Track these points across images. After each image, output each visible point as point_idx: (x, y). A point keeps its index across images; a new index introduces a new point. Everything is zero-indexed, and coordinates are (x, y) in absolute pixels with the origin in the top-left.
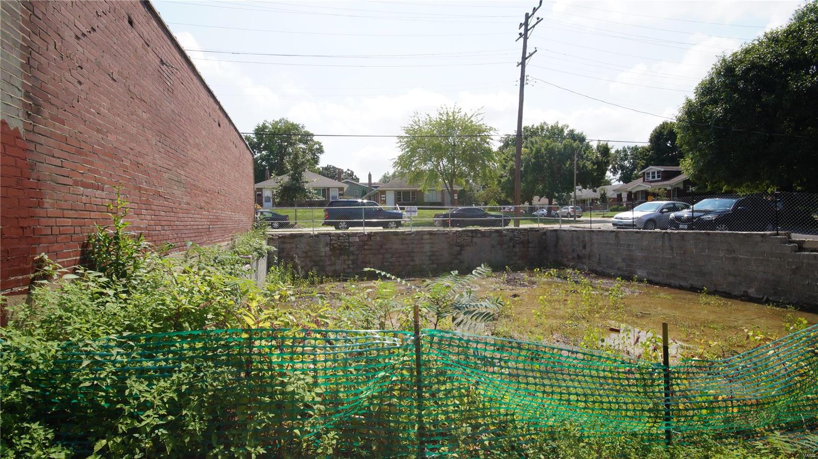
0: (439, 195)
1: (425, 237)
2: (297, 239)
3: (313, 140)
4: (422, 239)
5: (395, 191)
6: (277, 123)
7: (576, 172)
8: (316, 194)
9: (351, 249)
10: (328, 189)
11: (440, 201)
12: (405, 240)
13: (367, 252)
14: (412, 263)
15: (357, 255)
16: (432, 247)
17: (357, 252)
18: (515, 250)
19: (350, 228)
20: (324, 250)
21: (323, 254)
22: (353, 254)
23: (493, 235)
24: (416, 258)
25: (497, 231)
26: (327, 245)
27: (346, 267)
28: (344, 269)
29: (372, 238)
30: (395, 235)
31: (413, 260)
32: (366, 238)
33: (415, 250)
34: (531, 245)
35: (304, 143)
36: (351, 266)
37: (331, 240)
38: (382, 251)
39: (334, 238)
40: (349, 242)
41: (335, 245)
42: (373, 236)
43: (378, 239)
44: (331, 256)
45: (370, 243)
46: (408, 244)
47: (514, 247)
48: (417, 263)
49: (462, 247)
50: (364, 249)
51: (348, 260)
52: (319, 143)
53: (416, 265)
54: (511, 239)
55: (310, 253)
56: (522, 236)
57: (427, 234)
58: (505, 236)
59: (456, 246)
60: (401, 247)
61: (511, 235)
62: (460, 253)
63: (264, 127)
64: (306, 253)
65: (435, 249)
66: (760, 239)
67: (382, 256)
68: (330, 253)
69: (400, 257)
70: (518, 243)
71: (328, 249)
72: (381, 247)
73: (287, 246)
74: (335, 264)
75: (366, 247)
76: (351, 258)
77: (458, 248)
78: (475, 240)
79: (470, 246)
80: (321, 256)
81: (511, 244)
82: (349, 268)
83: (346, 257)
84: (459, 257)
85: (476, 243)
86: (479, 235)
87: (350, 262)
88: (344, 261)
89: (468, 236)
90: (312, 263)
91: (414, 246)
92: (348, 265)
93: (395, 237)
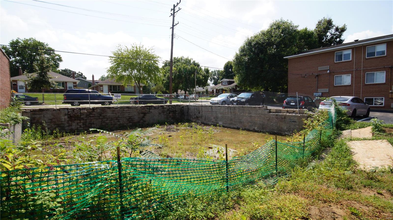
0: (133, 88)
1: (125, 109)
2: (44, 112)
3: (54, 53)
4: (124, 110)
5: (108, 85)
6: (27, 40)
7: (196, 80)
8: (58, 85)
9: (82, 117)
10: (66, 82)
11: (133, 91)
12: (114, 111)
13: (92, 118)
14: (118, 123)
15: (86, 120)
16: (129, 114)
17: (86, 118)
18: (170, 115)
19: (81, 105)
20: (64, 118)
21: (63, 120)
22: (83, 120)
23: (160, 108)
24: (120, 121)
25: (161, 106)
26: (66, 115)
27: (79, 126)
28: (78, 128)
29: (95, 110)
30: (108, 109)
31: (119, 122)
32: (91, 111)
33: (120, 116)
34: (177, 112)
35: (48, 55)
36: (82, 126)
37: (69, 112)
38: (101, 117)
39: (71, 111)
40: (80, 113)
41: (71, 115)
42: (96, 109)
43: (99, 111)
44: (68, 121)
45: (94, 113)
46: (116, 113)
47: (169, 113)
48: (121, 123)
49: (145, 114)
50: (90, 117)
51: (80, 123)
52: (59, 56)
53: (121, 124)
54: (168, 110)
55: (54, 120)
56: (173, 109)
57: (126, 108)
58: (165, 108)
59: (142, 114)
60: (112, 115)
61: (168, 108)
62: (143, 117)
63: (17, 42)
64: (51, 120)
65: (131, 116)
66: (258, 108)
67: (101, 120)
68: (68, 119)
69: (111, 120)
70: (171, 112)
71: (66, 117)
72: (101, 115)
73: (38, 116)
74: (71, 126)
75: (91, 115)
76: (82, 121)
77: (143, 115)
78: (151, 110)
79: (148, 113)
80: (62, 121)
81: (168, 112)
82: (81, 127)
83: (79, 121)
84: (143, 119)
85: (151, 112)
86: (153, 108)
87: (81, 124)
88: (78, 123)
89: (148, 109)
90: (56, 126)
91: (119, 114)
92: (80, 126)
93: (109, 110)
